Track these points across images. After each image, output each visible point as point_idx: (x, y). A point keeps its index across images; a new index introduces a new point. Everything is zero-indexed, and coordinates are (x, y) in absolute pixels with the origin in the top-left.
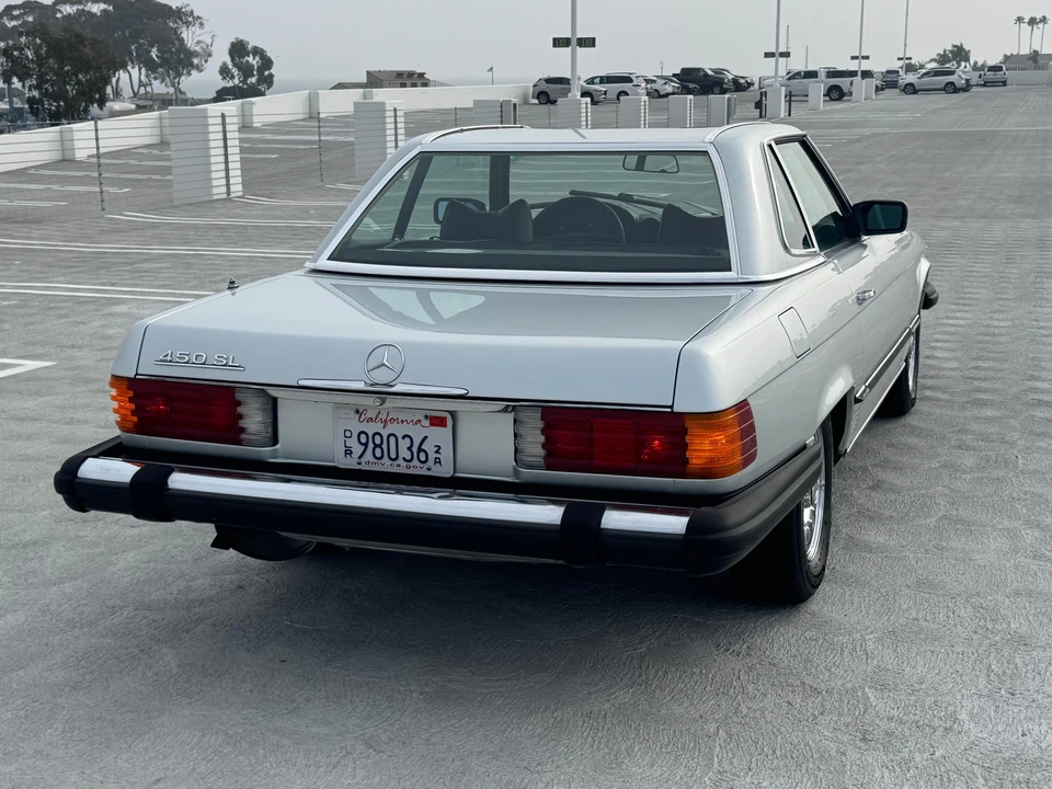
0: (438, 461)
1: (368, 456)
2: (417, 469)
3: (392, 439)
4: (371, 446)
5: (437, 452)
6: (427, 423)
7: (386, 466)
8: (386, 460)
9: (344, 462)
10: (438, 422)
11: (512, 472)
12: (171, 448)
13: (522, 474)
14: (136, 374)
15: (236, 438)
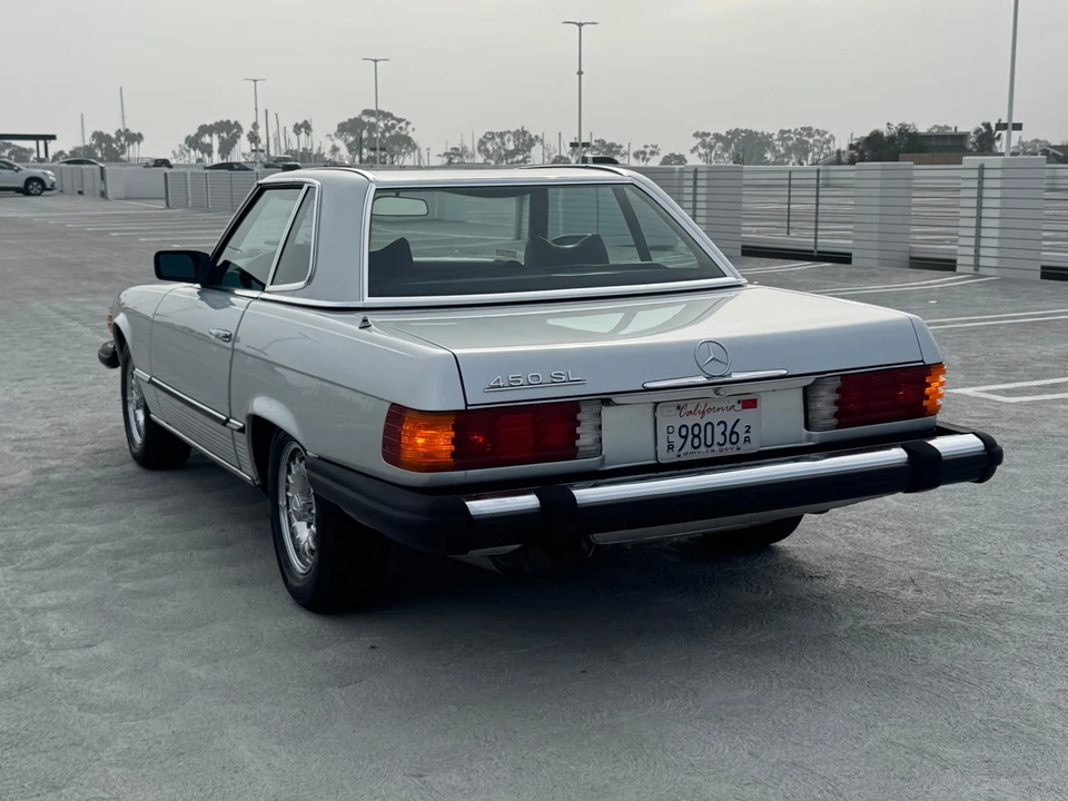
0: (747, 440)
1: (685, 449)
2: (730, 451)
3: (709, 427)
4: (690, 437)
5: (748, 431)
6: (739, 407)
7: (703, 453)
8: (703, 448)
9: (666, 457)
10: (750, 404)
11: (804, 437)
12: (497, 477)
13: (817, 436)
14: (467, 405)
15: (571, 452)
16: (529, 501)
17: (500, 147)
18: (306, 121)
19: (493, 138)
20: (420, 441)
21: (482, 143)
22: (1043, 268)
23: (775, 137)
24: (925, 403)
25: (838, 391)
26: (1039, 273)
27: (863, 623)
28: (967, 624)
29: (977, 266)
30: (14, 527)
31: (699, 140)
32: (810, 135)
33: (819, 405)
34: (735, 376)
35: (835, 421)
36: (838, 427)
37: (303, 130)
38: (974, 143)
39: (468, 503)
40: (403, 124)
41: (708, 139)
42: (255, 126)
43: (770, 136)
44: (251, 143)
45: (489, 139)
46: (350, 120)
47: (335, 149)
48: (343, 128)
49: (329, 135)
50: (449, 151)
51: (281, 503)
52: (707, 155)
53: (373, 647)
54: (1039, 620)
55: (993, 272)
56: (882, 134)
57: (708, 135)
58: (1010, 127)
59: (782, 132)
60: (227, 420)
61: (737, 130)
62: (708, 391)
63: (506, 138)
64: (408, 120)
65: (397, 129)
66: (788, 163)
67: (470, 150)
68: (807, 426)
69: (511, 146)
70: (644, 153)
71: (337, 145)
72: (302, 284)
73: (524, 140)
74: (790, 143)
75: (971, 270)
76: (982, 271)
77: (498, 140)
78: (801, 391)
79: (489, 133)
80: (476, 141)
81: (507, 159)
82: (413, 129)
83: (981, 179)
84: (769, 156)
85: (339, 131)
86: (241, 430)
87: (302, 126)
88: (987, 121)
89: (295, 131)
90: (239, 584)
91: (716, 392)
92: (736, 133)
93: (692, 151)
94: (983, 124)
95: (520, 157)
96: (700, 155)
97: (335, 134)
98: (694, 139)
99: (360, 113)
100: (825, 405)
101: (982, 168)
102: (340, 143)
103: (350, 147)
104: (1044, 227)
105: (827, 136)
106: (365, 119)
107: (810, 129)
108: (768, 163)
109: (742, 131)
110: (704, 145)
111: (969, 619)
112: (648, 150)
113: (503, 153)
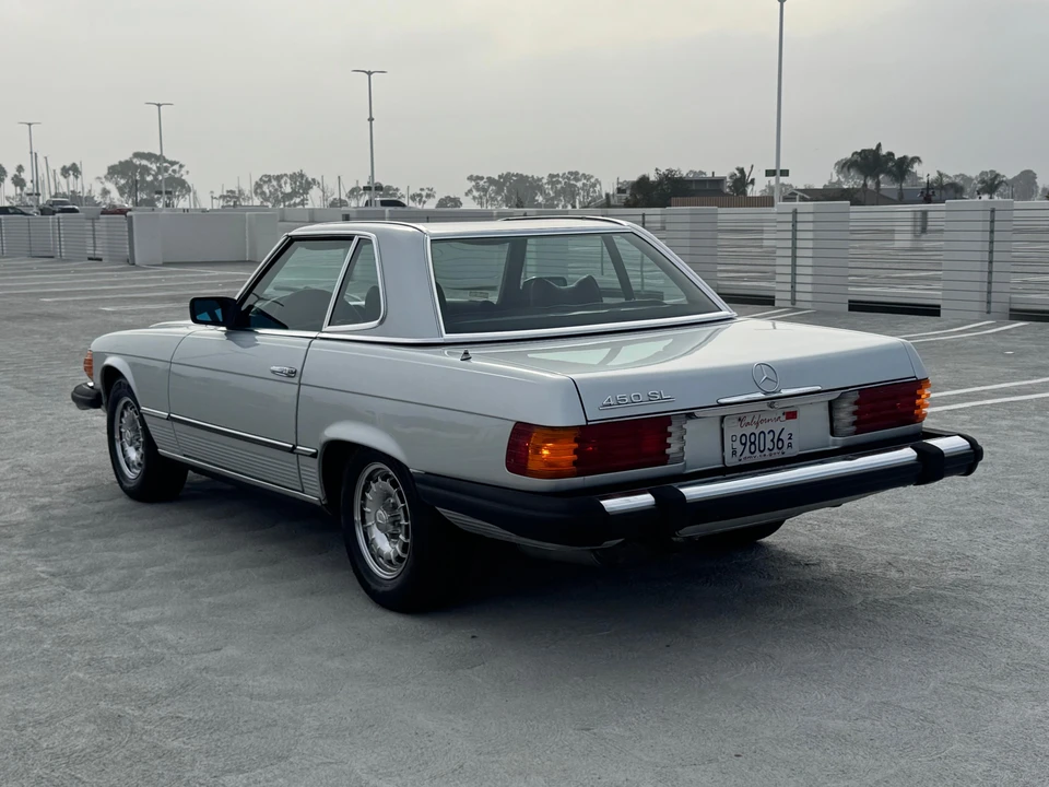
0: (790, 445)
1: (747, 453)
2: (777, 455)
3: (762, 435)
4: (748, 444)
5: (790, 438)
6: (783, 418)
7: (758, 457)
8: (758, 453)
9: (731, 461)
10: (792, 415)
11: (830, 443)
12: (610, 481)
13: (839, 441)
14: (587, 421)
15: (663, 459)
16: (646, 499)
17: (276, 190)
18: (74, 164)
19: (270, 181)
20: (545, 452)
21: (258, 186)
22: (850, 301)
23: (545, 181)
24: (916, 412)
25: (856, 403)
26: (847, 306)
27: (871, 598)
28: (954, 594)
29: (794, 301)
30: (55, 558)
31: (473, 183)
32: (577, 180)
33: (842, 415)
34: (785, 392)
35: (854, 428)
36: (856, 433)
37: (71, 172)
38: (729, 187)
39: (602, 502)
40: (176, 167)
41: (481, 183)
42: (20, 168)
43: (540, 180)
44: (16, 186)
45: (265, 182)
46: (120, 162)
47: (105, 192)
48: (114, 171)
49: (99, 178)
50: (225, 194)
51: (356, 518)
52: (481, 198)
53: (473, 637)
54: (1007, 588)
55: (809, 305)
56: (648, 179)
57: (482, 178)
58: (778, 173)
59: (551, 176)
60: (294, 447)
61: (508, 174)
62: (764, 406)
63: (283, 181)
64: (182, 162)
65: (170, 172)
66: (557, 205)
67: (247, 193)
68: (833, 432)
69: (288, 189)
70: (420, 195)
71: (107, 188)
72: (375, 323)
73: (301, 183)
74: (559, 186)
75: (789, 304)
76: (798, 305)
77: (274, 183)
78: (827, 404)
79: (266, 176)
80: (253, 184)
81: (284, 202)
82: (188, 172)
83: (795, 222)
84: (540, 198)
85: (109, 173)
86: (314, 455)
87: (70, 169)
88: (741, 166)
89: (62, 174)
90: (312, 593)
91: (771, 406)
92: (507, 177)
93: (467, 194)
94: (738, 169)
95: (298, 200)
96: (474, 198)
97: (105, 177)
98: (468, 182)
99: (131, 155)
100: (846, 415)
101: (795, 213)
102: (110, 186)
103: (121, 190)
104: (851, 264)
105: (593, 180)
106: (137, 161)
107: (577, 173)
108: (539, 205)
109: (513, 175)
110: (477, 188)
111: (953, 591)
112: (424, 193)
113: (280, 196)
